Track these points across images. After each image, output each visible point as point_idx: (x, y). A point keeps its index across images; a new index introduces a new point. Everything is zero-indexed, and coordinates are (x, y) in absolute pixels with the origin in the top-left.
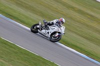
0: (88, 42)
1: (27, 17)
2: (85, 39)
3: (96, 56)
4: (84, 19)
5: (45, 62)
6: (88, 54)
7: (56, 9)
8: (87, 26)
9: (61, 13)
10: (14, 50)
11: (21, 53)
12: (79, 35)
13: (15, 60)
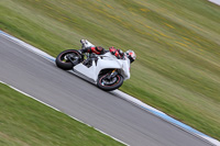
0: (169, 83)
1: (35, 26)
2: (161, 77)
3: (185, 115)
4: (161, 33)
5: (74, 126)
6: (168, 109)
7: (100, 8)
8: (168, 47)
9: (110, 19)
10: (6, 98)
11: (22, 104)
12: (150, 68)
13: (7, 121)
